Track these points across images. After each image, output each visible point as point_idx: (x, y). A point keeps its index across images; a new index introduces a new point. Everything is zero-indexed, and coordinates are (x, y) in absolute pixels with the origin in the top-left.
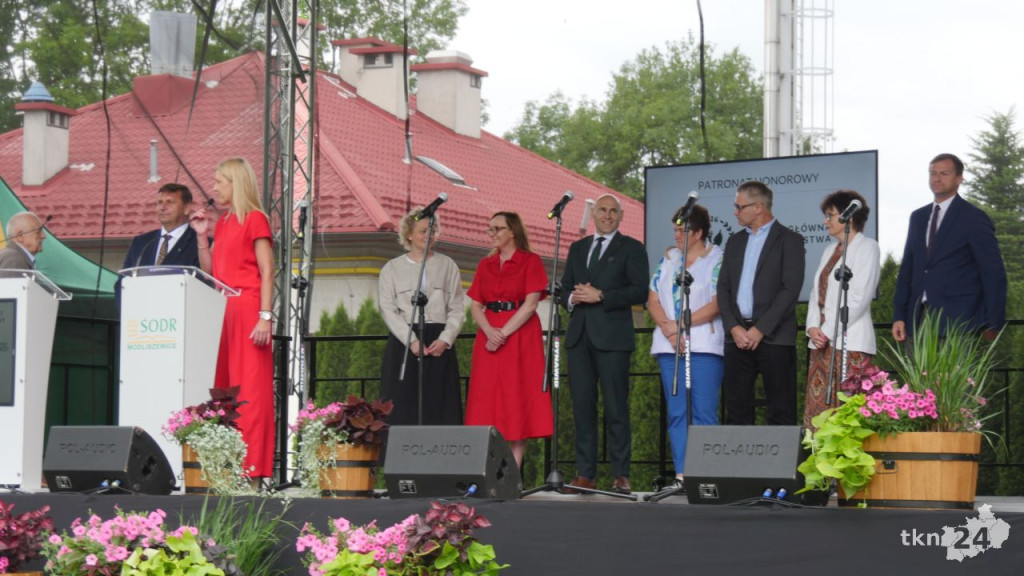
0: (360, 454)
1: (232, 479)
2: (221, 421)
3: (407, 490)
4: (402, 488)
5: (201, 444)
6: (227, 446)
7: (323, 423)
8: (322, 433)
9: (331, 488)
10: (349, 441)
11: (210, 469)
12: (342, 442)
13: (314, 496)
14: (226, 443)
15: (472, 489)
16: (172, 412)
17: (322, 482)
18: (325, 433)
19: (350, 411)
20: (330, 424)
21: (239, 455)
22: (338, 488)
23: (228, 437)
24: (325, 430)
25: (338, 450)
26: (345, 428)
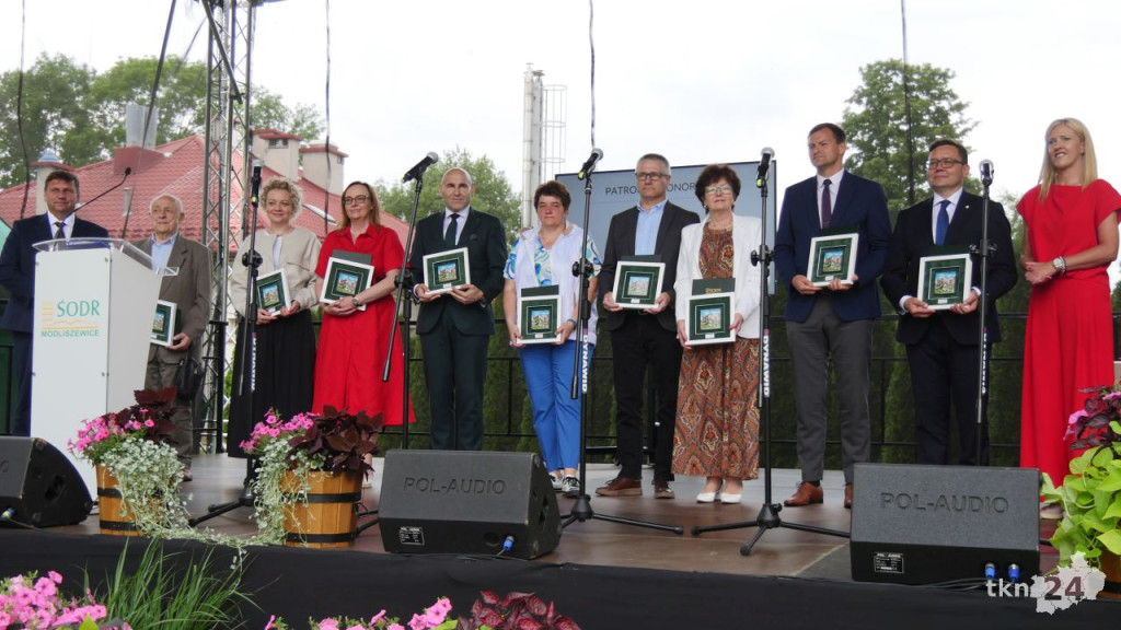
0: (340, 486)
1: (164, 513)
2: (149, 435)
3: (411, 540)
4: (403, 537)
5: (120, 466)
6: (156, 469)
7: (290, 443)
8: (288, 458)
9: (300, 531)
10: (326, 468)
11: (133, 500)
12: (317, 470)
13: (277, 542)
14: (155, 464)
15: (508, 543)
16: (84, 421)
17: (287, 523)
18: (293, 458)
19: (325, 426)
20: (298, 445)
21: (173, 479)
22: (309, 532)
23: (157, 457)
24: (293, 452)
25: (310, 480)
26: (320, 451)
